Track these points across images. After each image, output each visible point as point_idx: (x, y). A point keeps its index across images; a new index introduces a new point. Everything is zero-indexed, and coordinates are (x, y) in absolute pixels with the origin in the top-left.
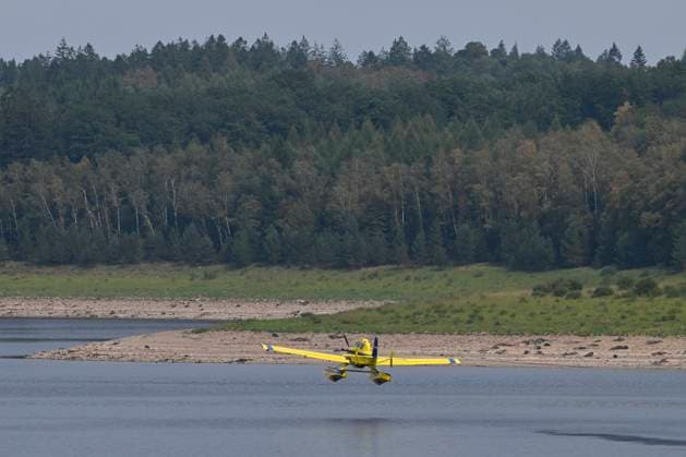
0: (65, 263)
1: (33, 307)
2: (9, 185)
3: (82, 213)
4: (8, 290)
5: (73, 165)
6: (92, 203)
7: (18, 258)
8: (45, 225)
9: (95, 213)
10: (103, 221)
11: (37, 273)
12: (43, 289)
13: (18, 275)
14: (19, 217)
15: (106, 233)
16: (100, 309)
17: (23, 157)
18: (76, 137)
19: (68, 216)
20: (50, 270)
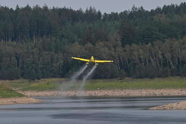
0: (145, 77)
1: (135, 92)
2: (125, 52)
3: (150, 61)
4: (127, 87)
5: (146, 45)
6: (153, 58)
7: (129, 76)
8: (138, 65)
9: (154, 61)
10: (157, 63)
11: (136, 81)
12: (138, 86)
13: (130, 82)
14: (129, 63)
15: (157, 67)
16: (158, 92)
17: (130, 43)
18: (146, 36)
19: (145, 62)
20: (140, 80)
